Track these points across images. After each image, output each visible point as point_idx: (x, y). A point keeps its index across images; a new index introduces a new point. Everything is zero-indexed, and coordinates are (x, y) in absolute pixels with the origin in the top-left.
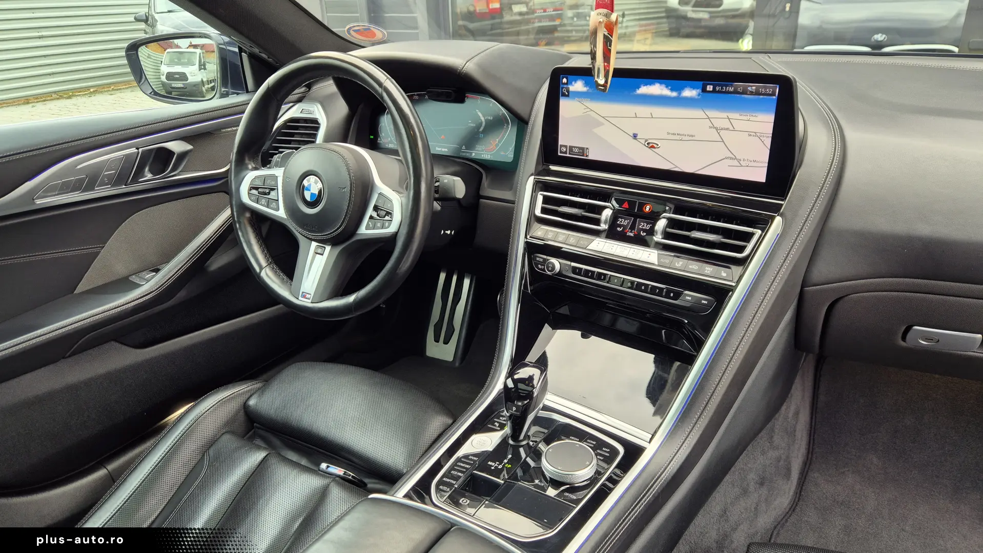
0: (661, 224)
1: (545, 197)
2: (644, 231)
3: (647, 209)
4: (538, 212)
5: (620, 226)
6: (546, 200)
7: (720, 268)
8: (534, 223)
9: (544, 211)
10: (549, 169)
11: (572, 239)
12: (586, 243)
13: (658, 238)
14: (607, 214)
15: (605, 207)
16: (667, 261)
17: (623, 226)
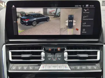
0: (66, 54)
1: (12, 52)
2: (59, 57)
3: (59, 50)
4: (11, 59)
5: (49, 58)
6: (13, 53)
7: (93, 66)
8: (10, 64)
9: (13, 58)
10: (9, 41)
11: (30, 67)
12: (38, 68)
13: (66, 59)
14: (43, 54)
15: (41, 52)
16: (74, 68)
17: (50, 57)
